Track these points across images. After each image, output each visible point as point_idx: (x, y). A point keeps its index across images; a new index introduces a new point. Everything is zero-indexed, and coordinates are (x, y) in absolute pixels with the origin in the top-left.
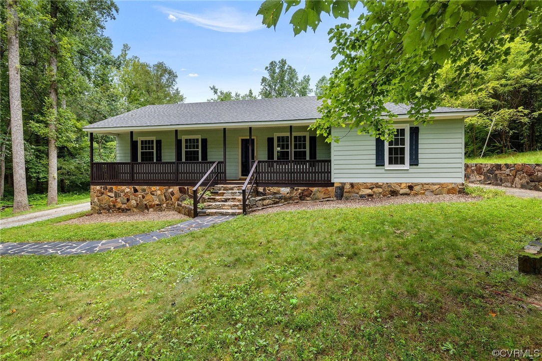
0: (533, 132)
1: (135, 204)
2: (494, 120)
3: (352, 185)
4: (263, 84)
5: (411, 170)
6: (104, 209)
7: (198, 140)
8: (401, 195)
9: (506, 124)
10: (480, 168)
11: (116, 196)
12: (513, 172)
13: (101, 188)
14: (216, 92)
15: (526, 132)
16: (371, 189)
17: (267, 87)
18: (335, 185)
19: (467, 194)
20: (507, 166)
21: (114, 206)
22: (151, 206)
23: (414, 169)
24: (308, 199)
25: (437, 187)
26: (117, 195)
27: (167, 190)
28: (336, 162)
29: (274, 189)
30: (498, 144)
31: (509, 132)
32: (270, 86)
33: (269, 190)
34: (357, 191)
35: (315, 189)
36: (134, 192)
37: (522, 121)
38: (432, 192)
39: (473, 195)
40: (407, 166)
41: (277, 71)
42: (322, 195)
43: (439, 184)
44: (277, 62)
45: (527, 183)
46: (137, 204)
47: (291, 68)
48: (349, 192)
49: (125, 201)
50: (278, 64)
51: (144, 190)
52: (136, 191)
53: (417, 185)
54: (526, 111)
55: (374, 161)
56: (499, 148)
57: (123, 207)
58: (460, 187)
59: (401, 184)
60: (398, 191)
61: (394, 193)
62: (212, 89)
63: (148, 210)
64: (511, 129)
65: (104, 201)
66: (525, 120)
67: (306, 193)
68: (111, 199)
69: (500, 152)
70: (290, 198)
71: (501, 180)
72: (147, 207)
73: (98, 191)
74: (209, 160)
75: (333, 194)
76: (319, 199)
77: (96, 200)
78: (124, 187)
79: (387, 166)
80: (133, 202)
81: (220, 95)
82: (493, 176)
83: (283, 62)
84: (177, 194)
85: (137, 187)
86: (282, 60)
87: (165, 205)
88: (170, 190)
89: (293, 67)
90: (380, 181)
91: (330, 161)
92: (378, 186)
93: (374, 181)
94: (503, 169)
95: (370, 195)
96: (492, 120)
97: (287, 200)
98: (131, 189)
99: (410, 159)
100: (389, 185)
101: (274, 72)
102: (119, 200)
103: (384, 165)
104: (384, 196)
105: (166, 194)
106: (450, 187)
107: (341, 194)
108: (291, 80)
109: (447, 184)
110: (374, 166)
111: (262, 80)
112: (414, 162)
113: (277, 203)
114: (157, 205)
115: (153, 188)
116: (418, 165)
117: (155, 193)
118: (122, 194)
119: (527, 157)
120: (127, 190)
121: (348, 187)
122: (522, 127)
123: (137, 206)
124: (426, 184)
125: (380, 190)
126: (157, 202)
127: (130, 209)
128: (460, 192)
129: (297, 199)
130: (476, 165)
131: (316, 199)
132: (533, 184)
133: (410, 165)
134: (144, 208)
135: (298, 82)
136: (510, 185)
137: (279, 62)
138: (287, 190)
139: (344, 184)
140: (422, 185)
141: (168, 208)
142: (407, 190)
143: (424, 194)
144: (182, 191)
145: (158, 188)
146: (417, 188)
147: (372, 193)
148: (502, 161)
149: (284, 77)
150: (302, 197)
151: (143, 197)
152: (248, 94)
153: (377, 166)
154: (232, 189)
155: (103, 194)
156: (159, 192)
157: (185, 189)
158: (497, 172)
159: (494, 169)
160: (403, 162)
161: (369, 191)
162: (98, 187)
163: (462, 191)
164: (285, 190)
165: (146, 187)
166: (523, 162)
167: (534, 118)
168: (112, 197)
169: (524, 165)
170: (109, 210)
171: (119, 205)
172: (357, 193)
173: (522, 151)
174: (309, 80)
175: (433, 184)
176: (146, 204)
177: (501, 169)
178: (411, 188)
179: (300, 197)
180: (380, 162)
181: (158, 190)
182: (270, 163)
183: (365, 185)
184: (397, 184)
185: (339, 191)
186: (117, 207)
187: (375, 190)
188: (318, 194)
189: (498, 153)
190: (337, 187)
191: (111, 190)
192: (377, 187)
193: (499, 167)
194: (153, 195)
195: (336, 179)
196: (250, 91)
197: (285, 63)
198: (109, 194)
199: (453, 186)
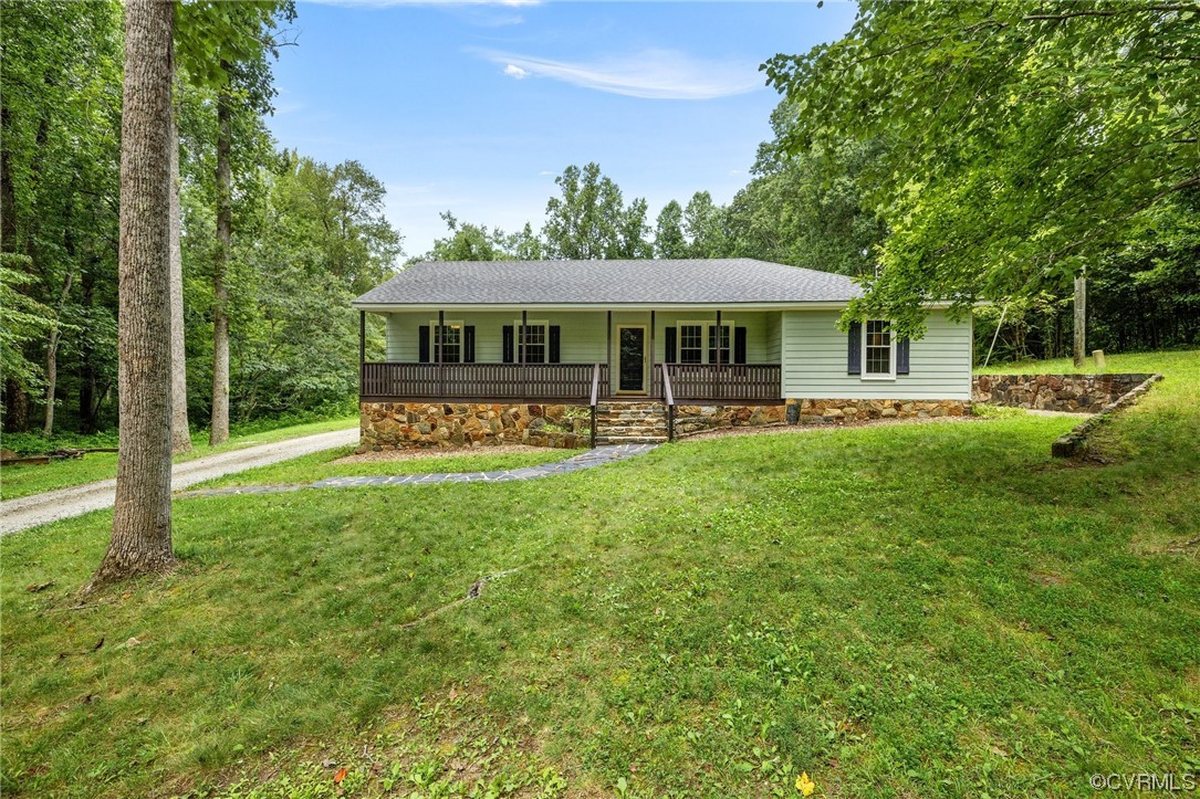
0: (1060, 328)
1: (447, 435)
2: (1005, 309)
3: (813, 402)
4: (552, 213)
5: (899, 382)
6: (386, 442)
7: (542, 328)
8: (884, 417)
9: (1022, 315)
10: (987, 382)
11: (410, 421)
12: (1034, 387)
13: (382, 406)
14: (452, 225)
15: (1049, 328)
16: (841, 408)
17: (559, 219)
18: (787, 402)
19: (976, 415)
20: (1026, 378)
21: (407, 437)
22: (477, 438)
23: (902, 381)
24: (745, 423)
25: (934, 405)
26: (412, 419)
27: (506, 411)
28: (788, 368)
29: (693, 408)
30: (1007, 346)
31: (1026, 328)
32: (566, 217)
33: (683, 410)
34: (820, 412)
35: (756, 408)
36: (446, 414)
37: (1045, 310)
38: (928, 412)
39: (985, 416)
40: (892, 375)
41: (581, 186)
42: (767, 418)
43: (938, 401)
44: (581, 168)
45: (1053, 402)
46: (451, 434)
47: (608, 182)
48: (808, 413)
49: (428, 428)
50: (583, 172)
51: (464, 410)
52: (449, 411)
53: (907, 402)
54: (1051, 297)
55: (846, 368)
56: (1010, 352)
57: (423, 439)
58: (966, 405)
59: (884, 401)
60: (881, 412)
61: (874, 415)
62: (444, 217)
63: (471, 444)
64: (1029, 323)
65: (387, 430)
66: (1050, 310)
67: (742, 415)
68: (401, 425)
69: (1012, 358)
70: (718, 423)
71: (1017, 400)
72: (469, 439)
73: (375, 411)
74: (562, 362)
75: (783, 415)
76: (762, 424)
77: (371, 427)
78: (425, 406)
79: (865, 375)
80: (444, 431)
81: (461, 230)
82: (1004, 393)
83: (593, 171)
84: (525, 417)
85: (451, 405)
86: (592, 166)
87: (502, 435)
88: (513, 410)
89: (613, 182)
90: (854, 397)
91: (779, 366)
92: (850, 403)
93: (846, 396)
94: (1021, 382)
95: (839, 418)
96: (1002, 309)
97: (714, 424)
98: (439, 409)
99: (897, 365)
100: (866, 403)
101: (574, 189)
102: (415, 427)
103: (859, 374)
104: (859, 419)
105: (506, 417)
106: (952, 406)
107: (796, 415)
108: (609, 205)
109: (949, 402)
110: (845, 375)
111: (550, 203)
112: (903, 369)
113: (701, 428)
114: (487, 435)
115: (481, 407)
116: (907, 374)
117: (485, 415)
118: (422, 417)
119: (1053, 366)
120: (434, 410)
121: (806, 405)
122: (1044, 320)
123: (450, 438)
124: (919, 401)
125: (854, 410)
126: (488, 431)
127: (436, 443)
128: (965, 413)
129: (727, 424)
130: (980, 377)
131: (758, 423)
132: (1061, 403)
133: (898, 374)
134: (462, 440)
135: (622, 210)
136: (1029, 406)
137: (585, 169)
138: (713, 409)
139: (802, 400)
140: (914, 402)
141: (508, 440)
142: (893, 411)
143: (916, 415)
144: (532, 411)
145: (490, 406)
146: (906, 408)
147: (843, 415)
148: (1018, 372)
149: (593, 200)
150: (736, 422)
151: (463, 422)
152: (522, 231)
153: (849, 374)
154: (628, 407)
155: (385, 416)
156: (492, 414)
157: (539, 408)
158: (1011, 387)
159: (1008, 382)
160: (886, 370)
161: (838, 412)
162: (375, 406)
163: (969, 412)
164: (708, 411)
165: (467, 405)
166: (1047, 373)
167: (1062, 307)
168: (403, 422)
169: (1049, 377)
170: (396, 445)
171: (415, 436)
172: (821, 415)
173: (1043, 359)
174: (645, 208)
175: (929, 402)
176: (466, 434)
177: (1016, 383)
178: (898, 406)
179: (733, 421)
180: (854, 369)
181: (490, 411)
182: (672, 368)
183: (833, 404)
184: (879, 401)
185: (793, 412)
186: (413, 439)
187: (846, 409)
188: (761, 416)
189: (1009, 360)
190: (790, 406)
191: (401, 411)
192: (849, 406)
193: (1014, 380)
194: (482, 418)
195: (789, 394)
196: (527, 225)
197: (598, 171)
198: (398, 417)
199: (957, 404)
